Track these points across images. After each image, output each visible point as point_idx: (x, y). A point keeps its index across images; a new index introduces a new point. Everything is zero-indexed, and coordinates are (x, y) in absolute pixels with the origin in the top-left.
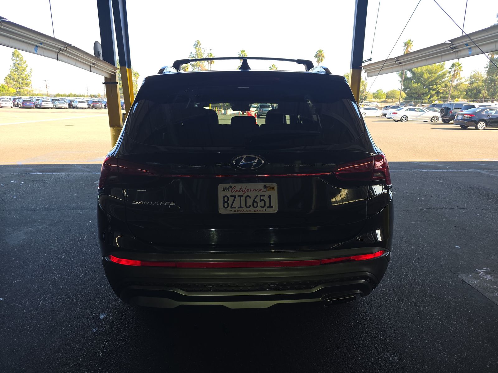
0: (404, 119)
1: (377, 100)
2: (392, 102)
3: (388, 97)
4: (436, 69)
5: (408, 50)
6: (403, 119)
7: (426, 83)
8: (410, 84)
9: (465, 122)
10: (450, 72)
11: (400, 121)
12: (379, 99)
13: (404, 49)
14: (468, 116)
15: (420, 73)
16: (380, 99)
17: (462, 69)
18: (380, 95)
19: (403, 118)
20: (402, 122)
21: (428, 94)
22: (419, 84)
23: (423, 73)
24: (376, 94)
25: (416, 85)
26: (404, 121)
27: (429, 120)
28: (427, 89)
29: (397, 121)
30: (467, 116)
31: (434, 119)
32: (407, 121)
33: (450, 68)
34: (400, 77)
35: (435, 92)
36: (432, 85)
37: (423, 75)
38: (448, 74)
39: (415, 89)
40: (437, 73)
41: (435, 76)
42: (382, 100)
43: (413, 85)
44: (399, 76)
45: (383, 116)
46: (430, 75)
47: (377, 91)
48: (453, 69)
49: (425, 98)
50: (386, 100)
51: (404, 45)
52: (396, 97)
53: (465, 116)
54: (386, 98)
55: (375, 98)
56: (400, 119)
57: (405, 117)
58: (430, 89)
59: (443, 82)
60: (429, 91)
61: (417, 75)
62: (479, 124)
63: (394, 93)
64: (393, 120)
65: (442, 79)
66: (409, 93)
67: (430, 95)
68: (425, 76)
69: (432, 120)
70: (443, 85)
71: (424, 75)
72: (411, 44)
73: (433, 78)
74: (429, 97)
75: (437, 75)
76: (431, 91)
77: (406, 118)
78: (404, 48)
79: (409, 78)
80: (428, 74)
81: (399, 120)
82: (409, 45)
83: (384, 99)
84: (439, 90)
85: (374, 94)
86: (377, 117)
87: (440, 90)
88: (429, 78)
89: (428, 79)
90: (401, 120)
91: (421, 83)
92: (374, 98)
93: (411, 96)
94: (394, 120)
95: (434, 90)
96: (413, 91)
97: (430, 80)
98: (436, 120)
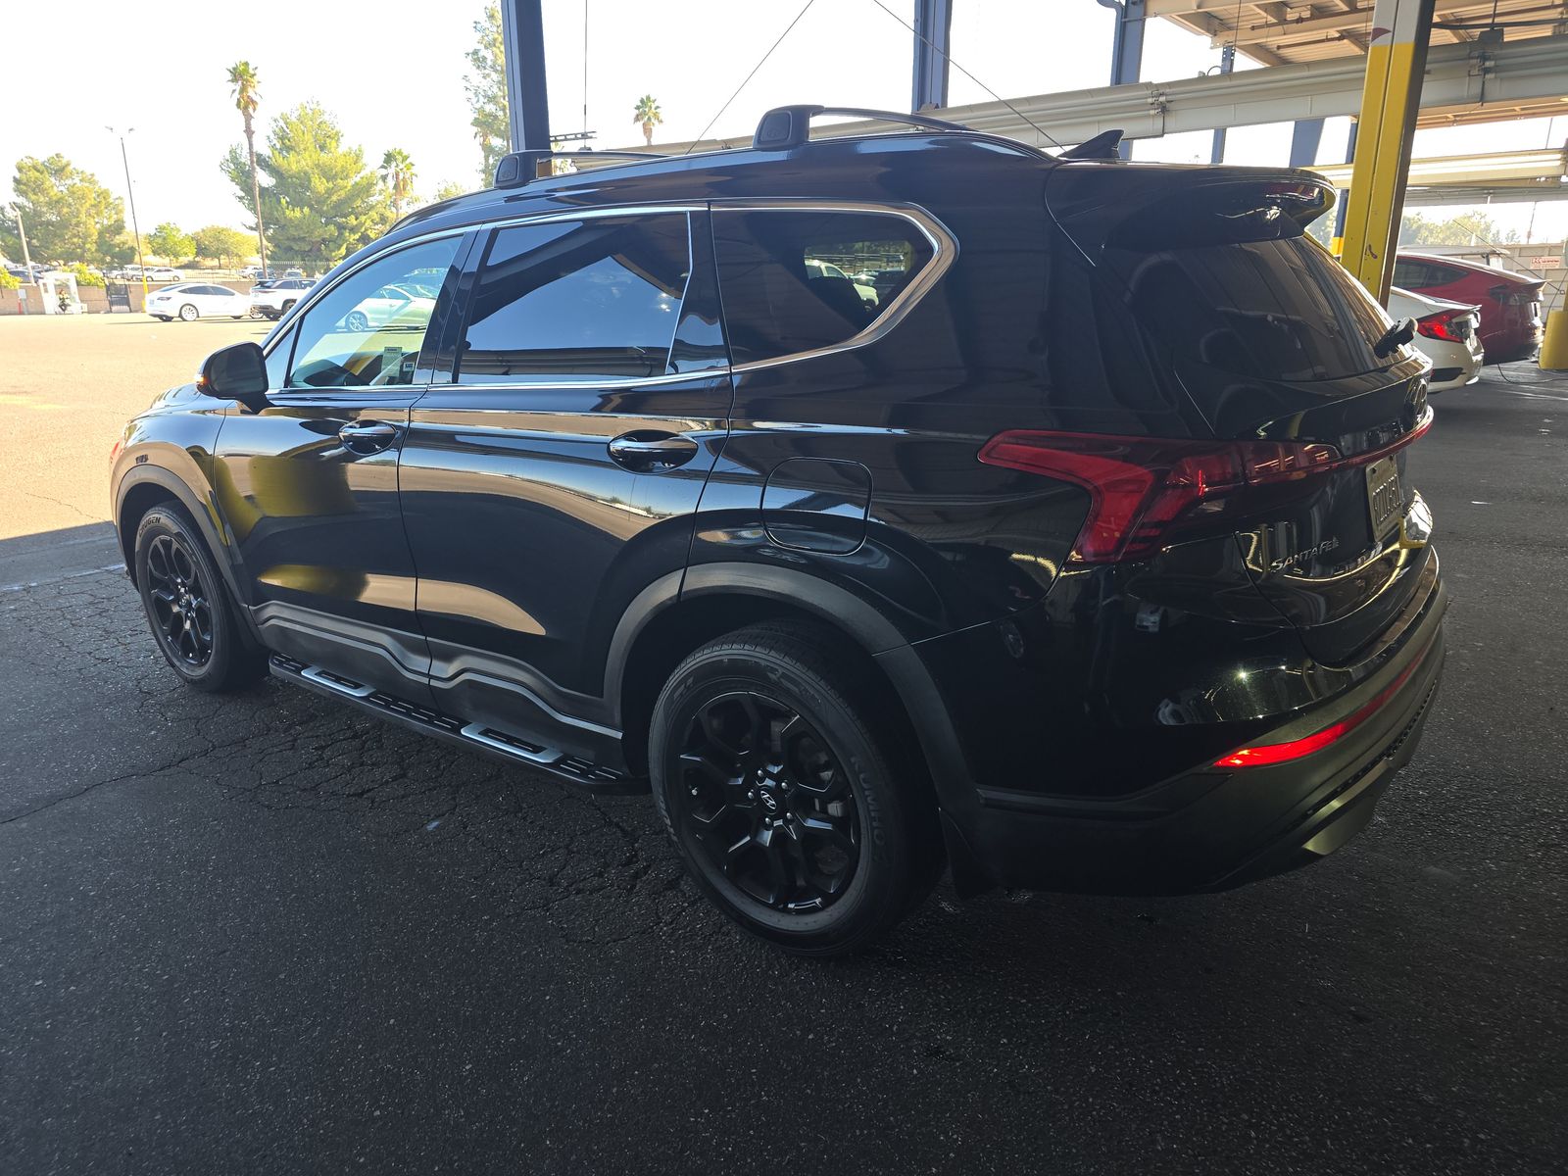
1: (166, 260)
2: (220, 267)
3: (202, 251)
4: (342, 166)
5: (248, 97)
7: (325, 208)
8: (277, 210)
10: (384, 178)
12: (172, 258)
13: (234, 91)
15: (299, 173)
16: (176, 255)
17: (414, 170)
18: (175, 243)
21: (341, 243)
22: (306, 210)
23: (307, 177)
24: (160, 241)
25: (297, 213)
28: (332, 227)
33: (383, 167)
34: (237, 184)
35: (357, 236)
36: (345, 216)
37: (310, 181)
38: (381, 182)
39: (297, 227)
40: (347, 177)
41: (346, 187)
42: (184, 260)
43: (287, 212)
44: (232, 181)
46: (330, 183)
47: (161, 229)
48: (392, 170)
49: (333, 254)
50: (197, 259)
51: (229, 76)
52: (235, 251)
54: (197, 254)
55: (158, 254)
58: (341, 228)
59: (372, 207)
60: (341, 234)
61: (290, 180)
63: (222, 237)
65: (368, 197)
66: (281, 238)
67: (345, 246)
68: (318, 186)
70: (373, 214)
71: (313, 184)
72: (253, 76)
73: (342, 193)
74: (343, 251)
75: (350, 184)
76: (347, 234)
78: (233, 86)
79: (267, 189)
80: (325, 181)
82: (247, 81)
83: (191, 258)
84: (366, 230)
85: (151, 239)
86: (235, 318)
87: (369, 232)
88: (330, 192)
89: (326, 196)
91: (311, 207)
92: (155, 253)
93: (291, 249)
95: (353, 230)
96: (293, 232)
97: (334, 198)
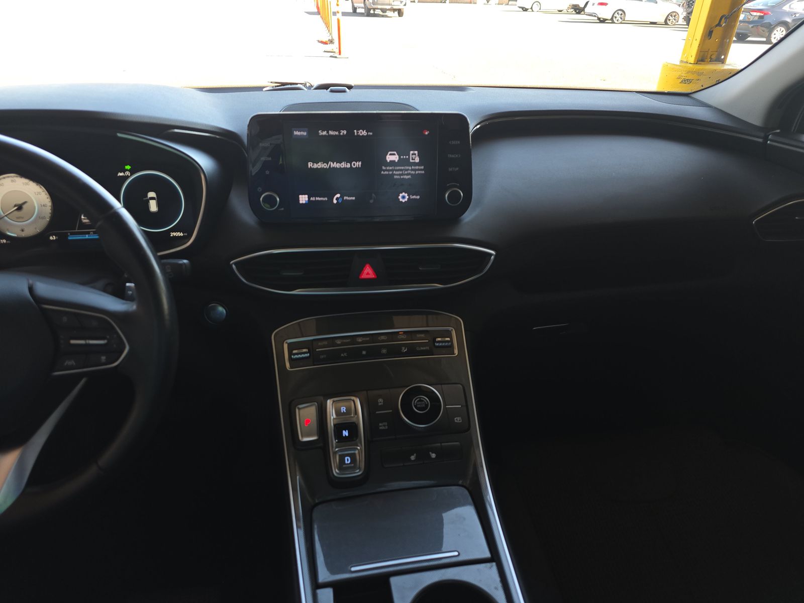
0: (618, 17)
6: (616, 17)
9: (751, 26)
11: (611, 21)
14: (758, 14)
19: (616, 15)
20: (613, 22)
26: (618, 20)
27: (662, 20)
29: (602, 21)
30: (755, 14)
31: (671, 18)
32: (624, 21)
45: (572, 8)
53: (752, 13)
56: (610, 17)
57: (620, 12)
62: (775, 32)
64: (596, 18)
69: (668, 21)
77: (621, 14)
81: (607, 20)
90: (612, 19)
94: (599, 19)
98: (674, 20)
